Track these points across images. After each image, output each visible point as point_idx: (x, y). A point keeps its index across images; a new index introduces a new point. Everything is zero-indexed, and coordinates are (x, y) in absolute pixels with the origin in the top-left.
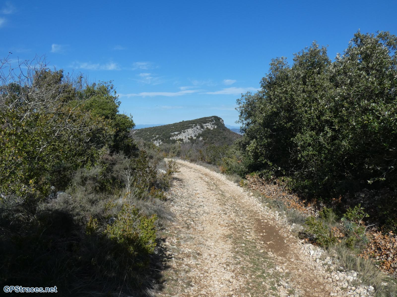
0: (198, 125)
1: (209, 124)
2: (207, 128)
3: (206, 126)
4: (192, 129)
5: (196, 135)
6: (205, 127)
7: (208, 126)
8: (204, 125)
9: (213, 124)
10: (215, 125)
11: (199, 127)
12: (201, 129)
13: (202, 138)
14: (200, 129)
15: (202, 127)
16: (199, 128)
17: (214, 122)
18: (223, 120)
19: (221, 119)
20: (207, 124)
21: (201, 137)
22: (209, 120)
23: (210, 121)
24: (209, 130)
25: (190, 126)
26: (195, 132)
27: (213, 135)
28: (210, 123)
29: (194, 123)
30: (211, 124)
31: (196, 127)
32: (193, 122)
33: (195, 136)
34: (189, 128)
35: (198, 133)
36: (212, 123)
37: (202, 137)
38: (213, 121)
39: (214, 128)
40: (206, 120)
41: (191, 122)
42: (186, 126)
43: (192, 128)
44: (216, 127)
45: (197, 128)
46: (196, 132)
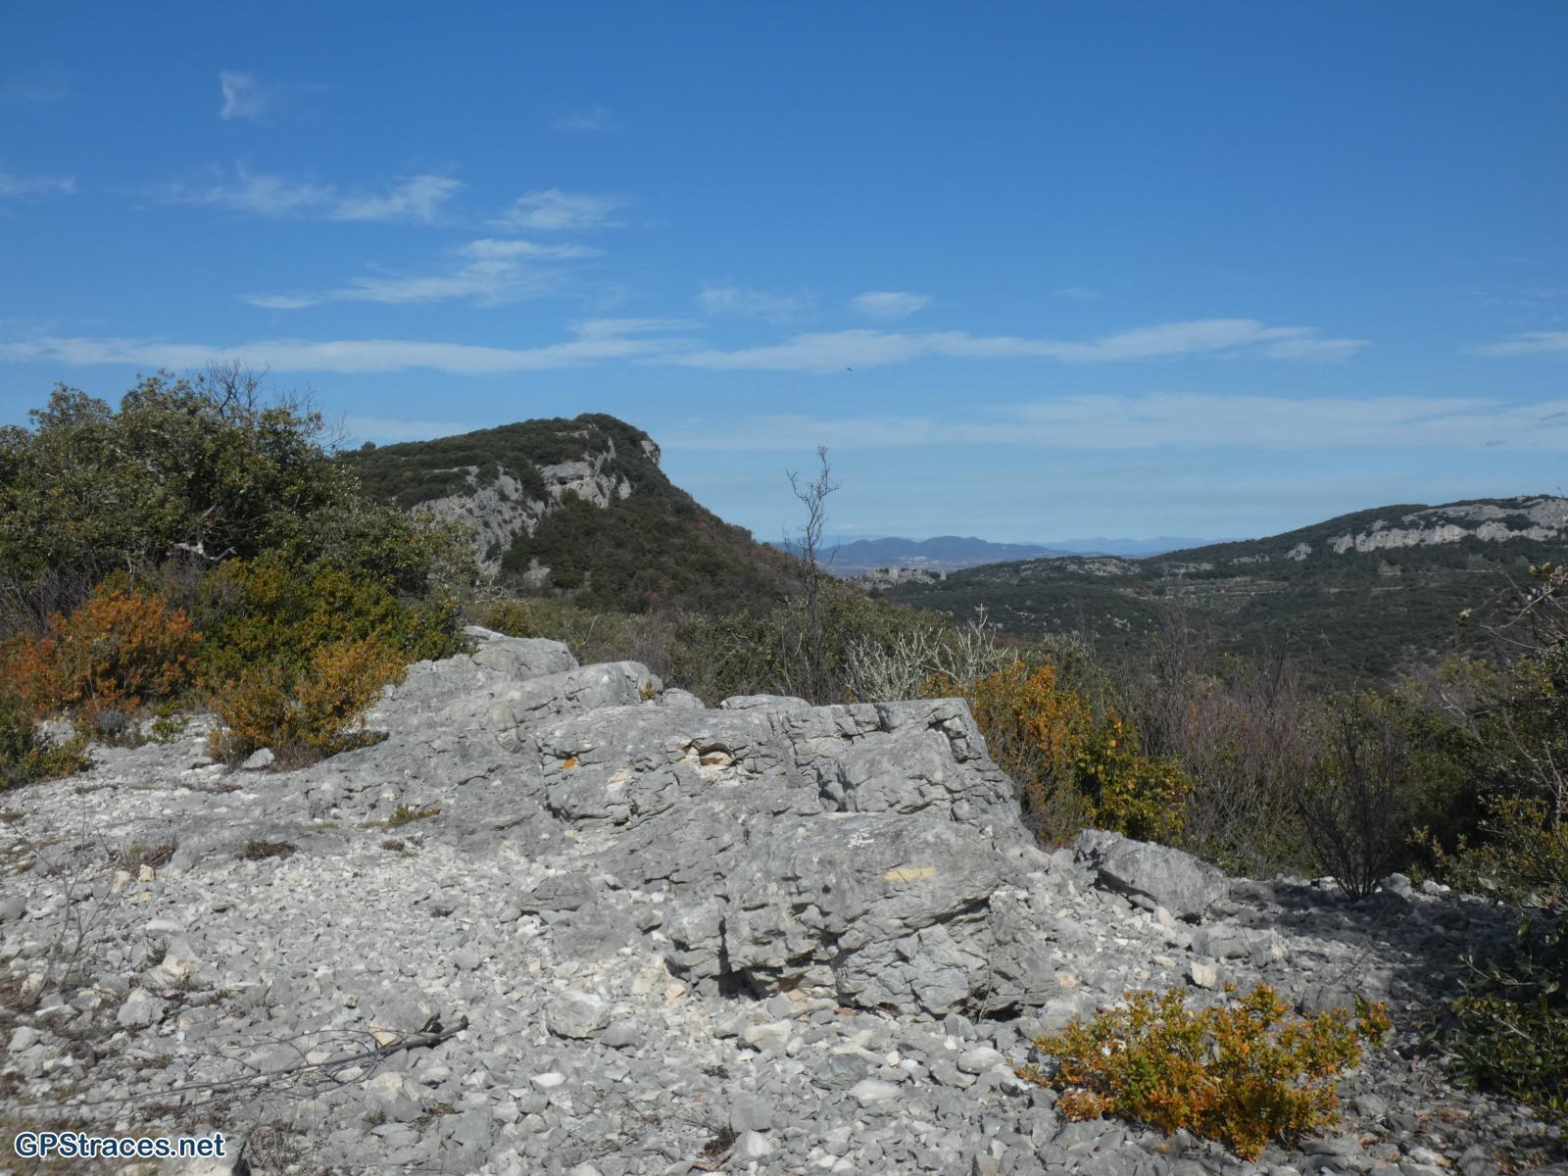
0: (501, 469)
1: (582, 468)
2: (570, 497)
3: (563, 482)
4: (470, 503)
5: (498, 545)
6: (556, 490)
7: (574, 485)
8: (548, 472)
9: (606, 470)
10: (620, 481)
11: (510, 485)
12: (530, 503)
13: (546, 570)
14: (522, 503)
15: (535, 488)
16: (514, 496)
17: (613, 454)
18: (657, 449)
19: (643, 436)
20: (567, 469)
21: (534, 563)
22: (574, 441)
23: (583, 444)
24: (588, 507)
25: (444, 480)
26: (486, 525)
27: (619, 545)
28: (586, 456)
29: (472, 461)
30: (592, 465)
31: (491, 484)
32: (459, 448)
33: (491, 555)
34: (443, 494)
35: (513, 533)
36: (598, 464)
37: (541, 564)
38: (608, 450)
39: (615, 497)
40: (557, 441)
41: (445, 451)
42: (413, 480)
43: (470, 492)
44: (625, 491)
45: (504, 498)
46: (494, 525)
